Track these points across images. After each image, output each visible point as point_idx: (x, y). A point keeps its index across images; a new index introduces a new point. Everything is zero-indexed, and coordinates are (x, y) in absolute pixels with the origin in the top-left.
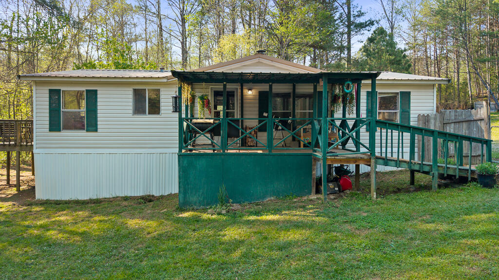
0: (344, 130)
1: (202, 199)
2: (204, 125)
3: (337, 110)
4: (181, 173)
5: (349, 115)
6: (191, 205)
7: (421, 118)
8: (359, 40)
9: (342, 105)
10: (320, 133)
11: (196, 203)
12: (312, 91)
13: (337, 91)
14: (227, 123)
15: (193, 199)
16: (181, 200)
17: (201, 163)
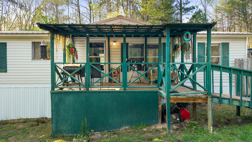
0: (182, 72)
1: (70, 128)
2: (72, 68)
3: (177, 56)
4: (53, 107)
5: (187, 60)
6: (61, 133)
7: (237, 61)
8: (187, 17)
9: (180, 52)
10: (164, 75)
11: (66, 131)
12: (158, 42)
13: (177, 42)
14: (90, 67)
15: (64, 127)
16: (53, 129)
17: (69, 100)
